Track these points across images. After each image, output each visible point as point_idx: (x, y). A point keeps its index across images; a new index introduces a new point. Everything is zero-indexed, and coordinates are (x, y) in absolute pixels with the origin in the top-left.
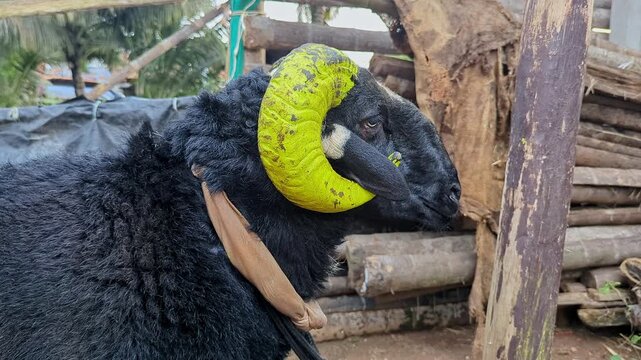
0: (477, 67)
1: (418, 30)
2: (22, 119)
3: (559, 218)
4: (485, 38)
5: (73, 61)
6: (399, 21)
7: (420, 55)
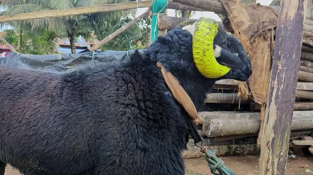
0: (262, 37)
1: (236, 21)
2: (63, 59)
3: (292, 92)
4: (265, 24)
5: (71, 36)
6: (227, 16)
7: (236, 31)
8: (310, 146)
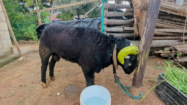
0: (146, 10)
1: (135, 3)
2: (72, 22)
3: (152, 32)
4: (148, 4)
5: (78, 15)
6: (132, 2)
7: (135, 8)
8: (161, 53)
